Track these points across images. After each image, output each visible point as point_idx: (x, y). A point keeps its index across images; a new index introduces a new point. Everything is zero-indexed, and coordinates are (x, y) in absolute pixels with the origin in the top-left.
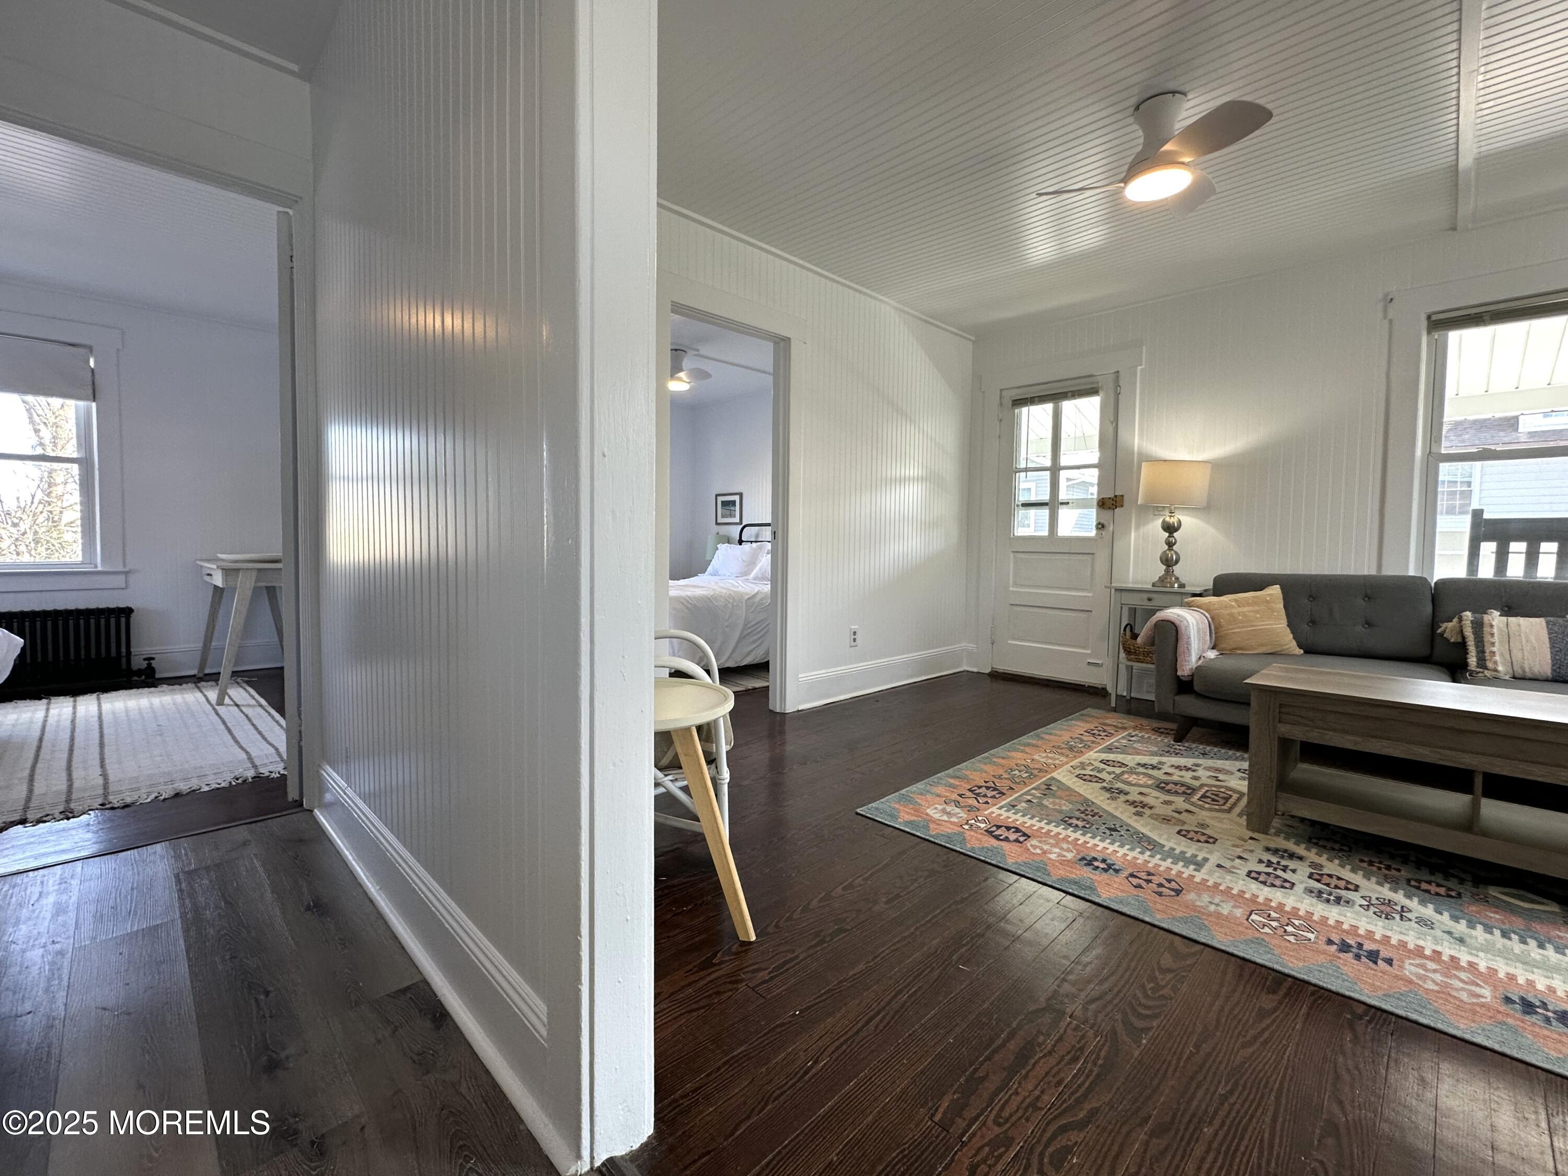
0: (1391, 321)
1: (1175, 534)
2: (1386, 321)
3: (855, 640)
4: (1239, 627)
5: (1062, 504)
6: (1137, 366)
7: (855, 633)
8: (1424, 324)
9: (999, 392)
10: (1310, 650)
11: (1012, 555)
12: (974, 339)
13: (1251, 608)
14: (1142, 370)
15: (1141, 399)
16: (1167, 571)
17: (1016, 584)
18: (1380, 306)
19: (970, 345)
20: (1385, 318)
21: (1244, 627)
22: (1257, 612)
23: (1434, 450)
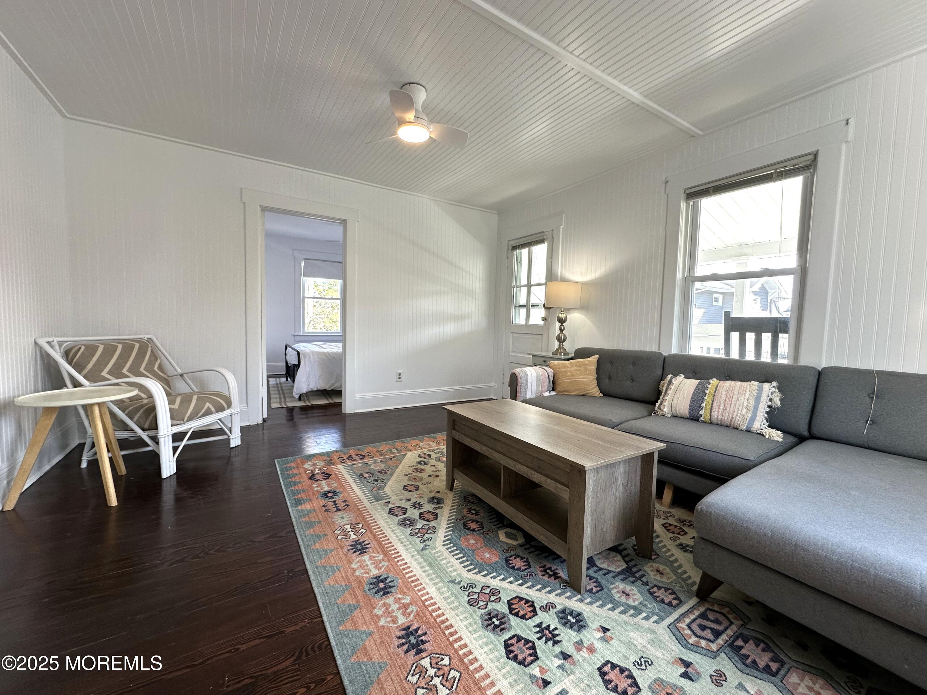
0: (668, 195)
1: (564, 324)
2: (666, 195)
3: (399, 378)
4: (566, 379)
5: (532, 306)
6: (560, 226)
7: (400, 374)
8: (683, 196)
9: (507, 242)
10: (606, 394)
11: (511, 335)
12: (497, 212)
13: (576, 368)
14: (563, 228)
15: (562, 244)
16: (560, 346)
17: (513, 352)
18: (664, 185)
19: (497, 215)
20: (665, 193)
21: (569, 379)
22: (578, 370)
23: (691, 274)
